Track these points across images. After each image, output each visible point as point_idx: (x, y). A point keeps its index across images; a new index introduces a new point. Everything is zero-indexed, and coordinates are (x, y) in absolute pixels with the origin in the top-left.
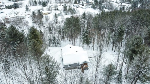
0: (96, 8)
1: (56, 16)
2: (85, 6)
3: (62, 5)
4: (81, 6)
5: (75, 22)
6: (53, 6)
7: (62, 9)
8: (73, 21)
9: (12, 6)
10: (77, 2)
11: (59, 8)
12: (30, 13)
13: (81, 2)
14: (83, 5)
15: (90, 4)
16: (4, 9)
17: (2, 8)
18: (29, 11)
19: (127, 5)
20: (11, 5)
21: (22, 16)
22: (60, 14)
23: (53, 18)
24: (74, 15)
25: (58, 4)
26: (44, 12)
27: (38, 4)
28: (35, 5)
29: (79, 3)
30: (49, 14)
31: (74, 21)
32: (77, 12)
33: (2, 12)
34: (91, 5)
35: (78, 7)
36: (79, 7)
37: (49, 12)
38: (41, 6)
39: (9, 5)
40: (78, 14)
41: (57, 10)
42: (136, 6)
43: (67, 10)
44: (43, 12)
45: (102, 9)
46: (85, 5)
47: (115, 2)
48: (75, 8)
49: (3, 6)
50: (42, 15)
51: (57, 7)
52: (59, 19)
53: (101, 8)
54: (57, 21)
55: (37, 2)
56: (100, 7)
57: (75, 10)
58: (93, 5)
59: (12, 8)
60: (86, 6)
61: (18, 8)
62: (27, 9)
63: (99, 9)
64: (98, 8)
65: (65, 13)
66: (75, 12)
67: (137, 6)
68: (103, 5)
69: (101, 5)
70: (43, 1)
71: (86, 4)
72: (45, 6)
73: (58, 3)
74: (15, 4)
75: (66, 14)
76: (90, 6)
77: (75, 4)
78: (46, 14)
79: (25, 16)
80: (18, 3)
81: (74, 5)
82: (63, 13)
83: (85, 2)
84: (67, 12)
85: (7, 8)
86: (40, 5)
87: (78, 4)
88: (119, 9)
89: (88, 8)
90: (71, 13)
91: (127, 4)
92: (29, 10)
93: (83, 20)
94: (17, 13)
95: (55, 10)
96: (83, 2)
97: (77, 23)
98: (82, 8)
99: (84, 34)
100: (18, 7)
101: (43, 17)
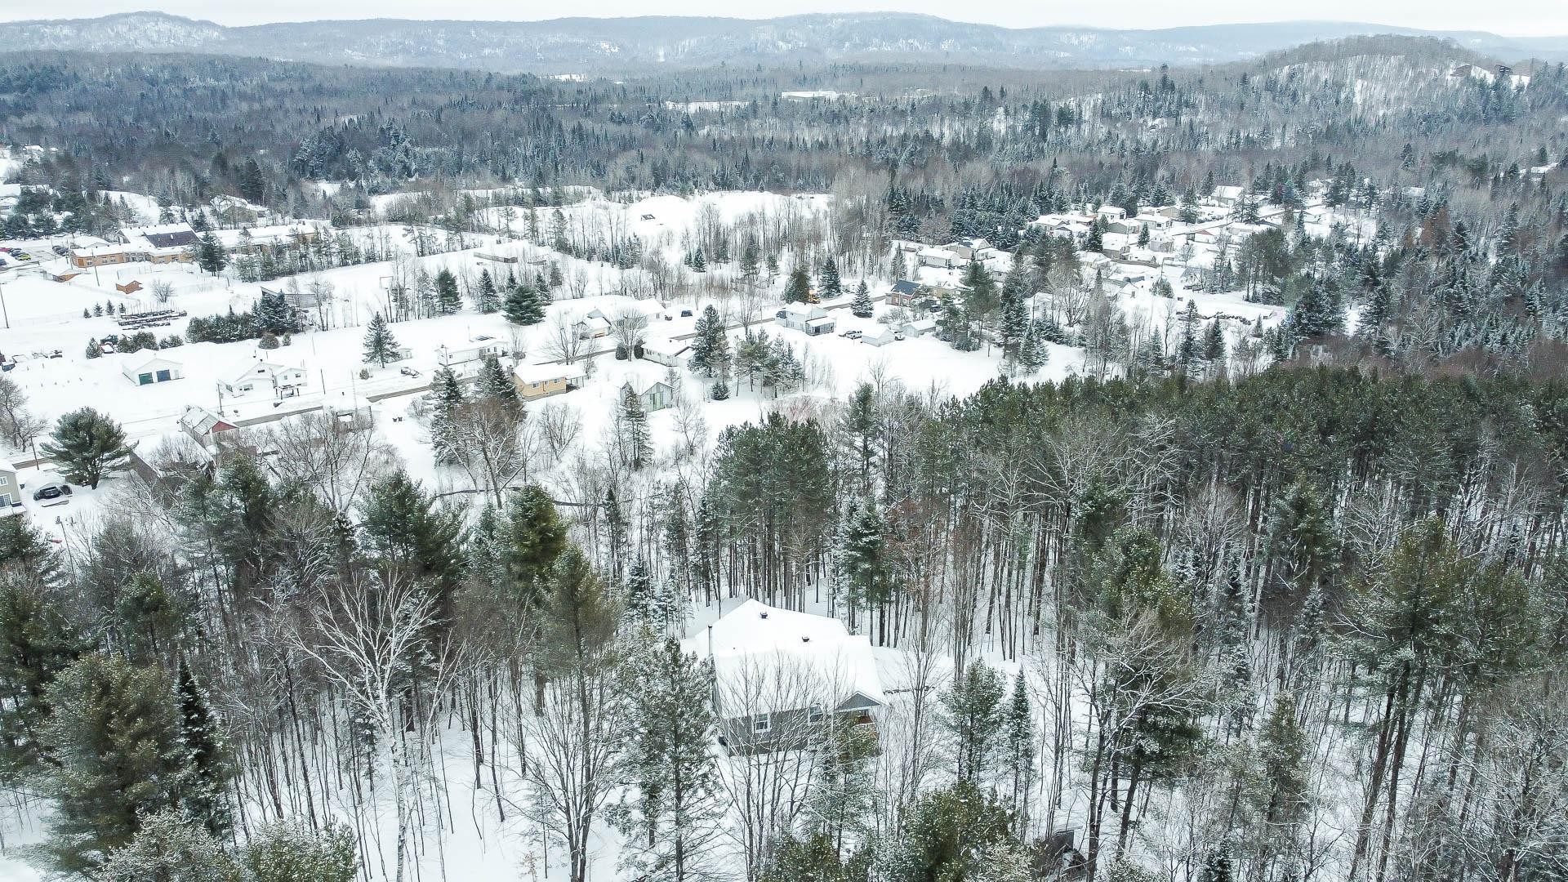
0: (980, 337)
1: (633, 408)
2: (883, 321)
3: (675, 307)
4: (846, 320)
5: (797, 459)
6: (598, 325)
7: (682, 345)
8: (779, 446)
9: (246, 319)
10: (815, 283)
11: (657, 338)
12: (409, 383)
13: (844, 281)
14: (862, 310)
15: (928, 305)
16: (175, 342)
17: (160, 333)
18: (394, 367)
19: (1254, 311)
20: (239, 311)
21: (346, 405)
22: (667, 394)
23: (611, 425)
24: (787, 403)
25: (649, 306)
26: (527, 373)
27: (467, 302)
28: (444, 312)
29: (828, 296)
30: (570, 388)
31: (789, 448)
32: (808, 373)
33: (164, 376)
34: (938, 316)
35: (817, 331)
36: (830, 328)
37: (575, 370)
38: (500, 317)
39: (224, 313)
40: (820, 396)
41: (640, 353)
42: (1330, 325)
43: (725, 359)
44: (517, 371)
45: (1029, 345)
46: (881, 309)
47: (1148, 284)
48: (796, 341)
49: (165, 317)
50: (518, 405)
51: (638, 333)
52: (662, 431)
53: (1023, 341)
54: (642, 447)
55: (461, 288)
56: (1009, 331)
57: (798, 356)
58: (954, 313)
59: (241, 338)
60: (895, 325)
61: (294, 338)
62: (381, 347)
63: (1006, 346)
64: (991, 340)
65: (711, 384)
66: (798, 375)
67: (1338, 323)
68: (1038, 315)
69: (1021, 311)
70: (512, 280)
71: (892, 299)
72: (530, 322)
73: (638, 294)
74: (274, 305)
75: (720, 394)
76: (930, 320)
77: (797, 307)
78: (544, 389)
79: (374, 406)
80: (297, 297)
81: (782, 315)
82: (694, 387)
83: (880, 288)
84: (726, 377)
85: (204, 339)
86: (490, 311)
87: (824, 303)
88: (1171, 348)
89: (910, 342)
90: (758, 382)
91: (1255, 299)
92: (394, 355)
93: (859, 442)
94: (292, 381)
95: (622, 354)
96: (863, 288)
97: (808, 462)
98: (853, 335)
99: (856, 535)
100: (296, 330)
101: (524, 415)
